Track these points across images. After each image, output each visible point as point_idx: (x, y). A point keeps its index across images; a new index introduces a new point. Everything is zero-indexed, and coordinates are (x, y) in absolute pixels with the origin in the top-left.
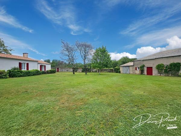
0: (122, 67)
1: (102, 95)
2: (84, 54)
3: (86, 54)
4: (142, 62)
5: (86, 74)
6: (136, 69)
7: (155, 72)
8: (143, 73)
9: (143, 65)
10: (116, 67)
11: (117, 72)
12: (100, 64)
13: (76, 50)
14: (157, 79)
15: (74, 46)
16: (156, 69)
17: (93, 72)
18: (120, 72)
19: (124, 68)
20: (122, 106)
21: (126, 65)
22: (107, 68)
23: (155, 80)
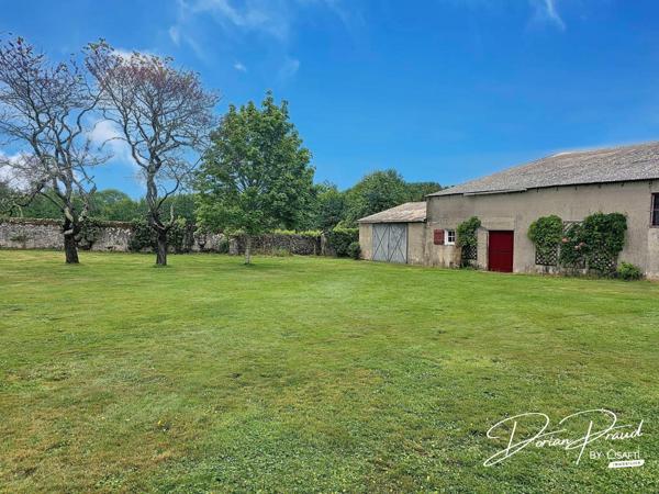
0: (371, 228)
1: (285, 390)
2: (150, 132)
3: (163, 136)
4: (467, 203)
5: (161, 262)
6: (439, 240)
7: (523, 254)
8: (473, 262)
9: (473, 219)
10: (337, 228)
11: (343, 255)
12: (253, 206)
13: (90, 103)
14: (535, 293)
15: (72, 69)
16: (530, 242)
17: (204, 250)
18: (357, 255)
19: (381, 231)
20: (407, 441)
21: (390, 219)
22: (293, 232)
23: (526, 297)
